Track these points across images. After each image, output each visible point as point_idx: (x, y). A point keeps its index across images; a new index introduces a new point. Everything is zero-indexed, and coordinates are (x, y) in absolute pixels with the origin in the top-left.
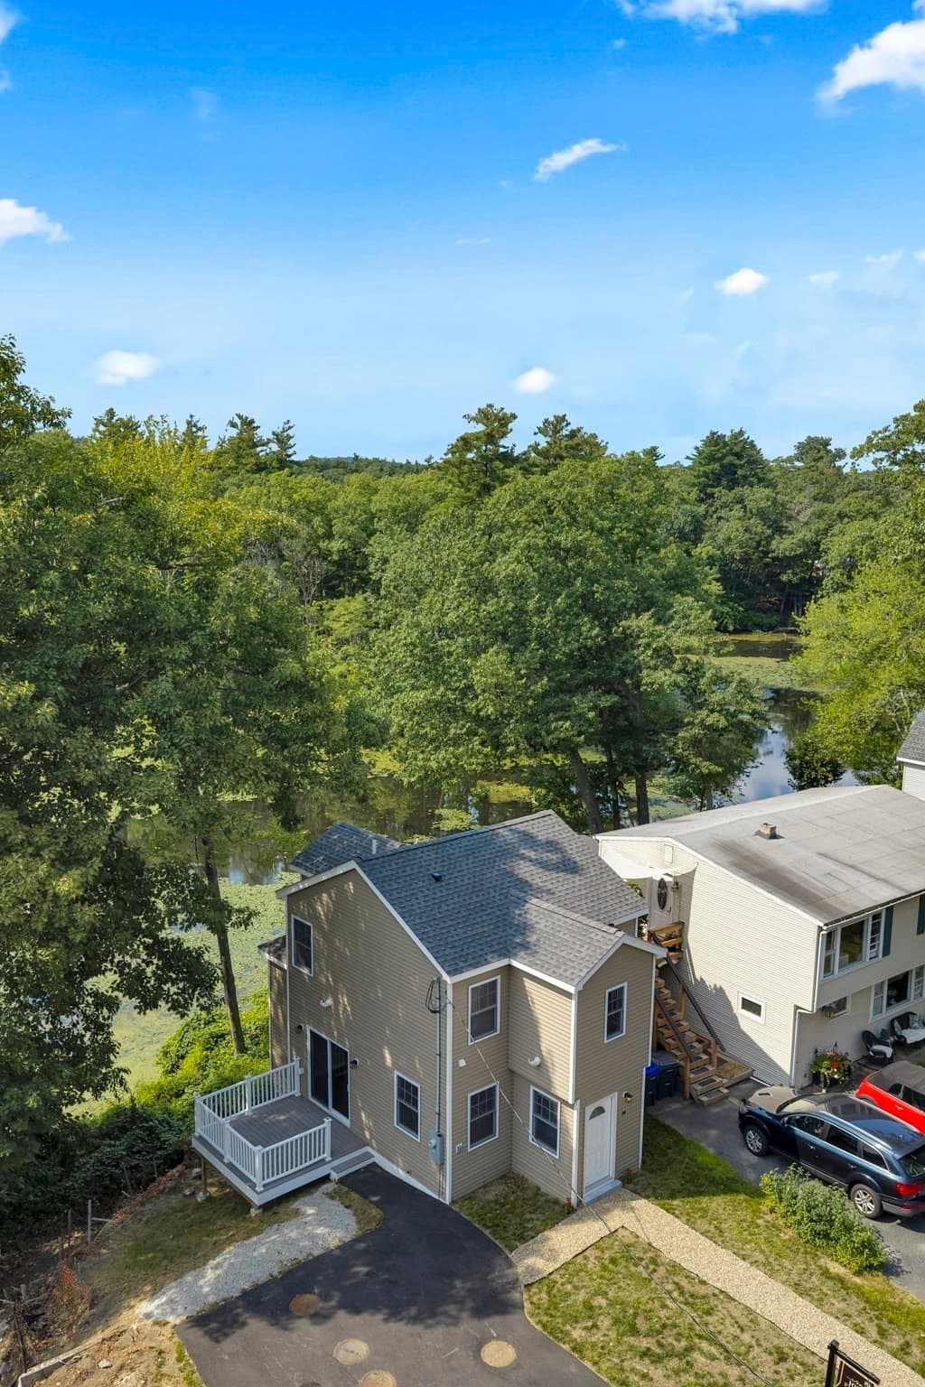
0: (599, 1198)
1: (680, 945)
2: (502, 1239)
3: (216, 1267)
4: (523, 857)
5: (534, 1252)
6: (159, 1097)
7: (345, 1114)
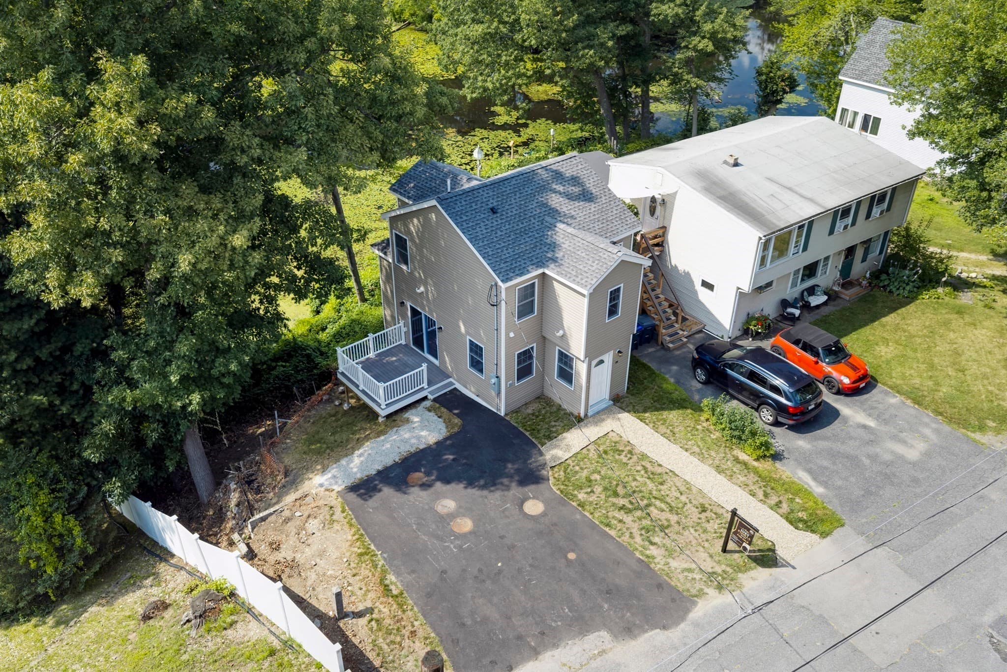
0: (598, 413)
1: (663, 242)
2: (536, 438)
3: (360, 456)
4: (555, 191)
5: (556, 446)
6: (310, 330)
7: (436, 357)
